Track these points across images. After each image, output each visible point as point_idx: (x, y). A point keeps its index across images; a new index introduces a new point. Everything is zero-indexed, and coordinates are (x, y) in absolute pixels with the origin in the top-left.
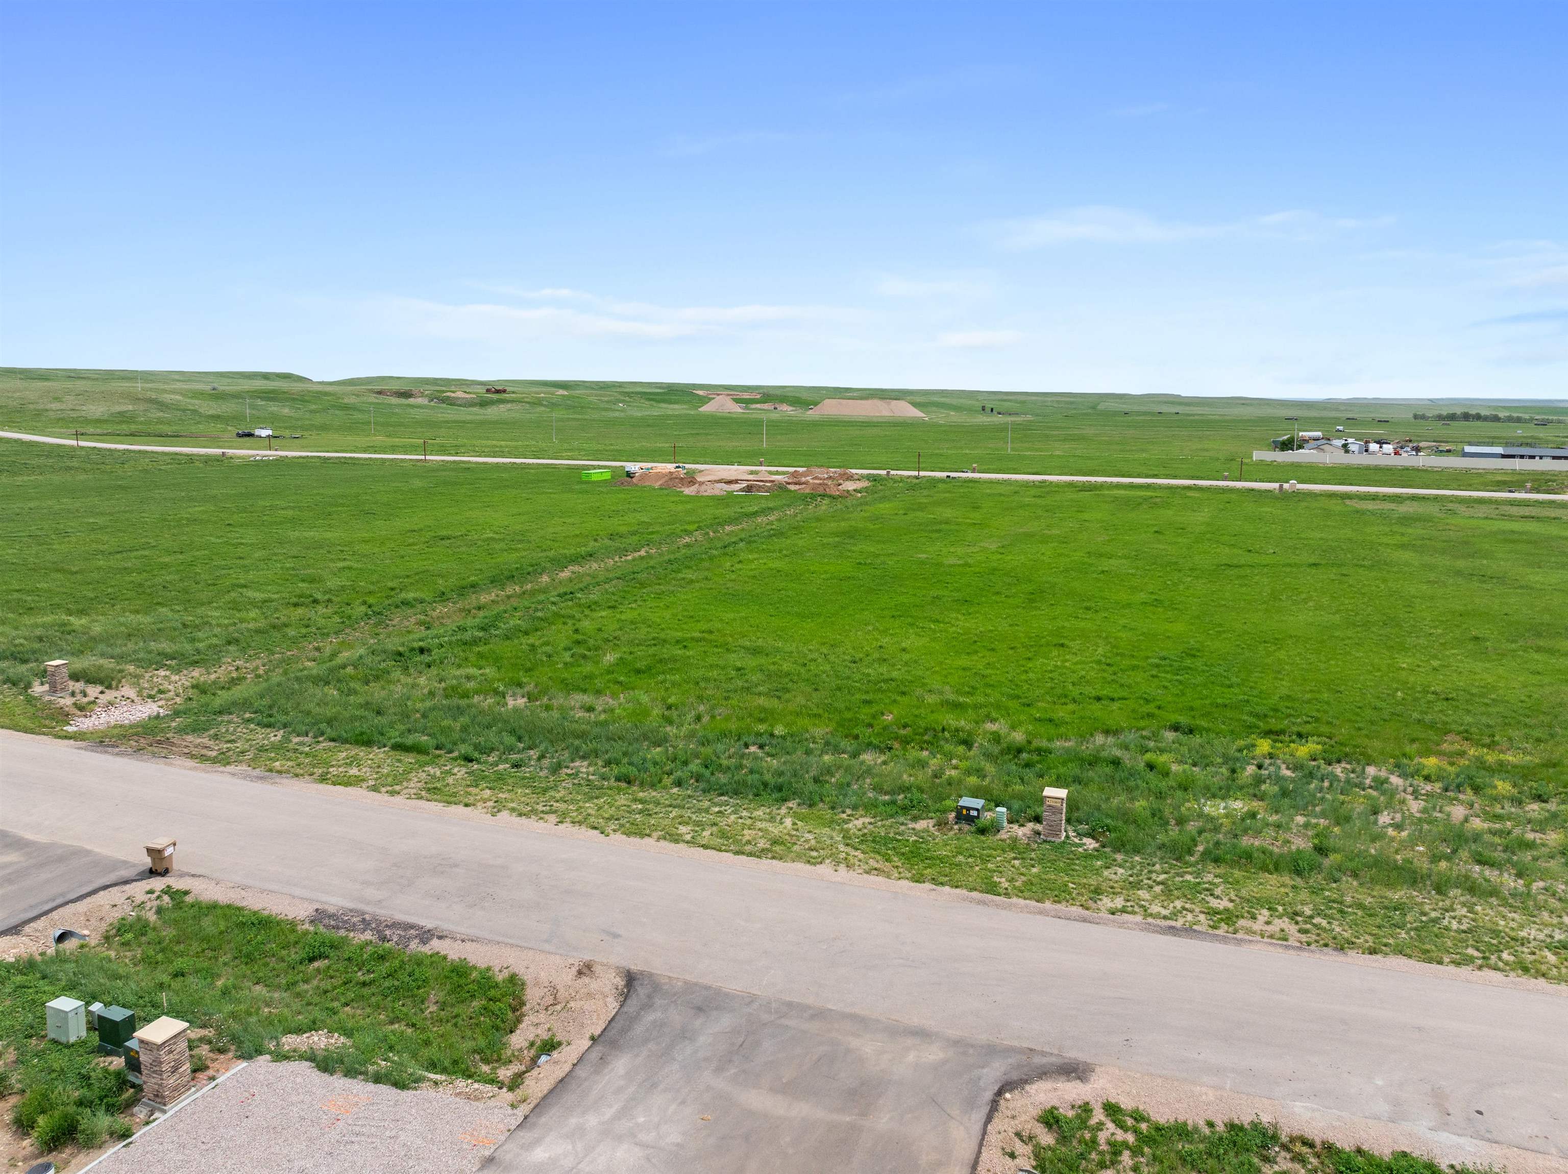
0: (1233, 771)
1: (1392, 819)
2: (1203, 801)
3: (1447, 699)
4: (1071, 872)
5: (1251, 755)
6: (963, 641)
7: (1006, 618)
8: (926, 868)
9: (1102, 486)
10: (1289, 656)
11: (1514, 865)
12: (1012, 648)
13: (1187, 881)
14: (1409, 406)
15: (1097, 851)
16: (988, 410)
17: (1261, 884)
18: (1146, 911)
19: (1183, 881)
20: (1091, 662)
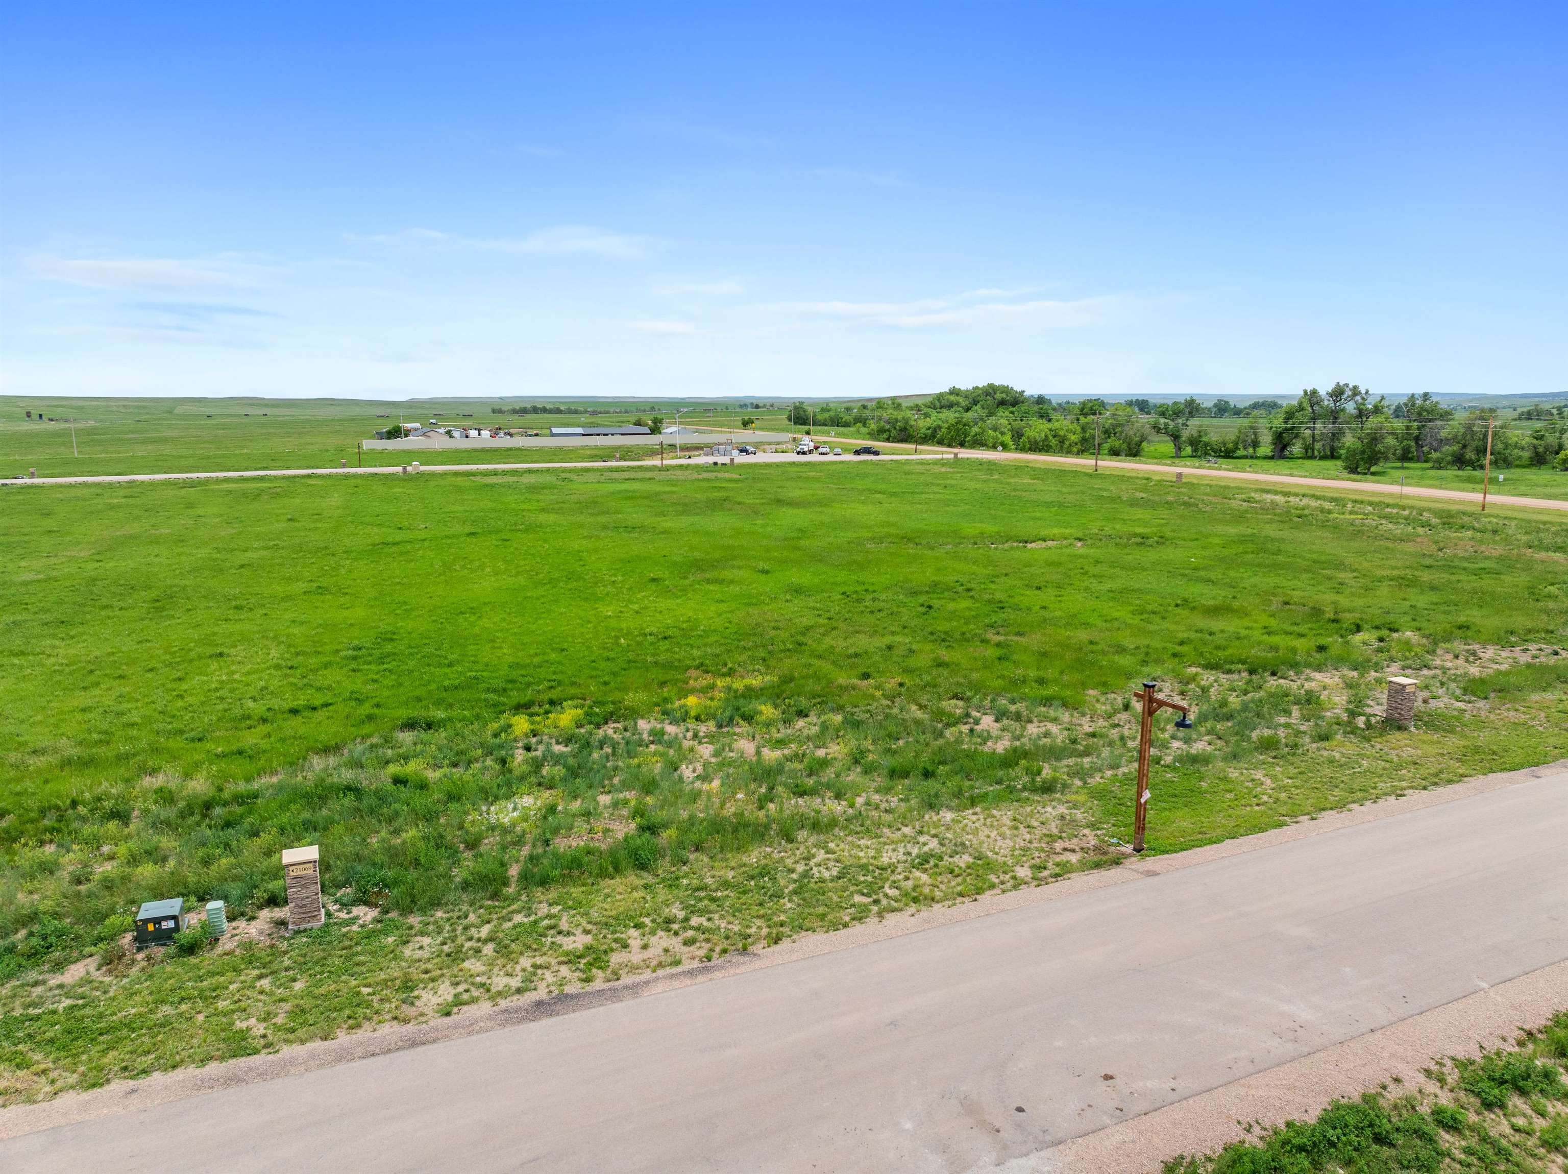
0: (503, 762)
1: (694, 771)
2: (484, 808)
3: (665, 638)
4: (356, 969)
5: (512, 737)
6: (71, 674)
7: (129, 635)
8: (105, 1052)
9: (207, 481)
10: (494, 623)
11: (828, 786)
12: (151, 670)
13: (520, 925)
14: (486, 403)
15: (380, 921)
16: (35, 416)
17: (608, 896)
18: (488, 990)
19: (515, 927)
20: (268, 668)
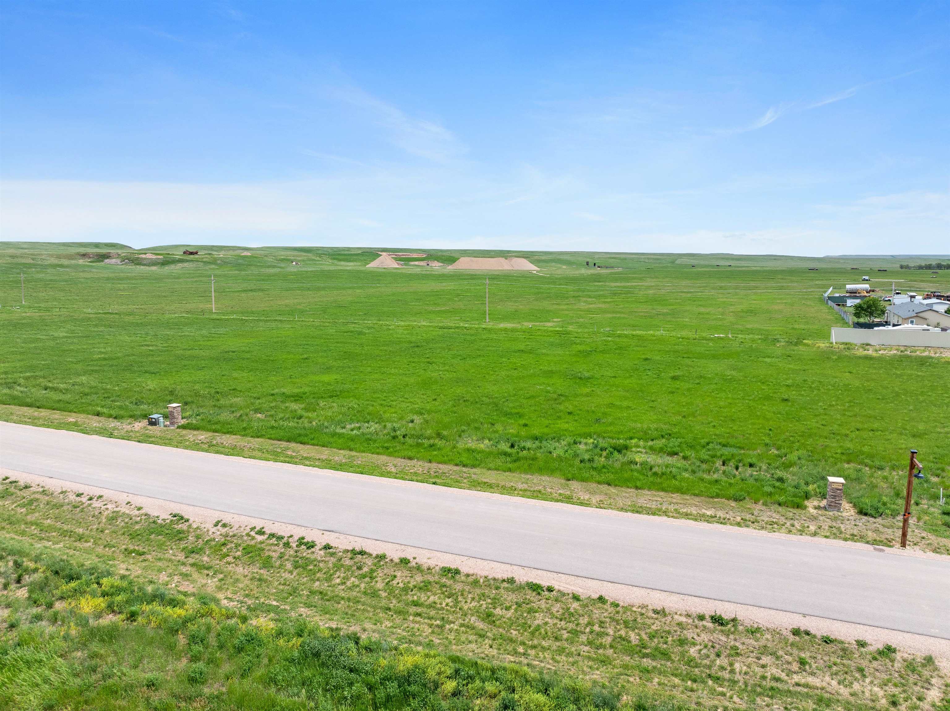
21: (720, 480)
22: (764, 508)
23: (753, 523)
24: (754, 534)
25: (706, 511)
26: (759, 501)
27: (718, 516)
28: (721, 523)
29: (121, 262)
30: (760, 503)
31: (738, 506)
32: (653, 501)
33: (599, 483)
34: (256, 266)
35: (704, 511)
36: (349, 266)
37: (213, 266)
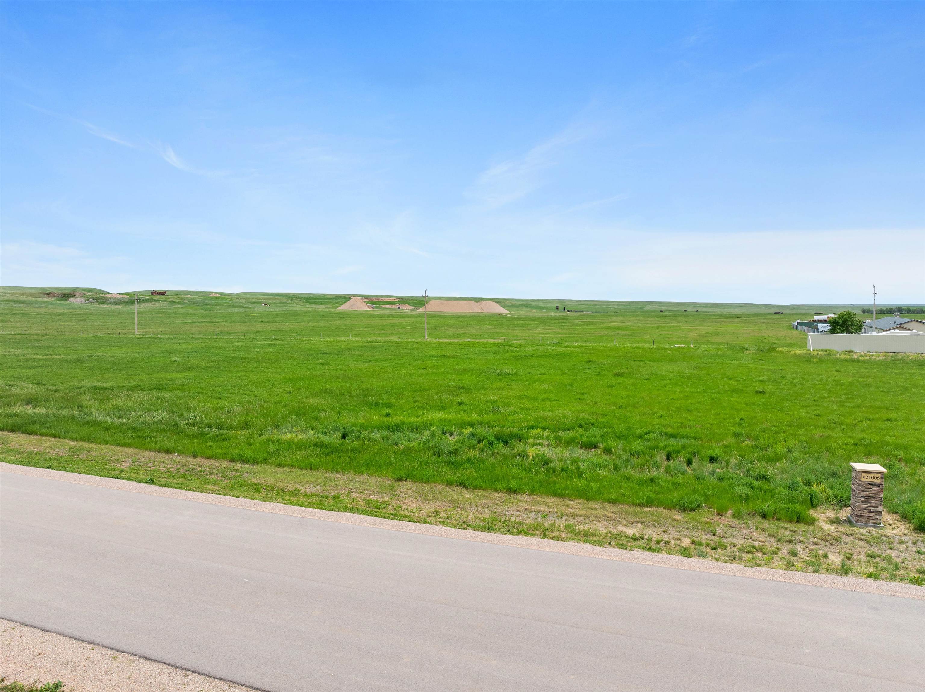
16: (561, 309)
21: (658, 479)
22: (735, 522)
23: (714, 549)
24: (716, 571)
25: (625, 529)
26: (726, 511)
27: (646, 537)
28: (650, 549)
29: (85, 301)
30: (728, 515)
31: (686, 520)
32: (531, 512)
33: (449, 484)
34: (222, 306)
35: (620, 528)
36: (320, 308)
37: (179, 306)
